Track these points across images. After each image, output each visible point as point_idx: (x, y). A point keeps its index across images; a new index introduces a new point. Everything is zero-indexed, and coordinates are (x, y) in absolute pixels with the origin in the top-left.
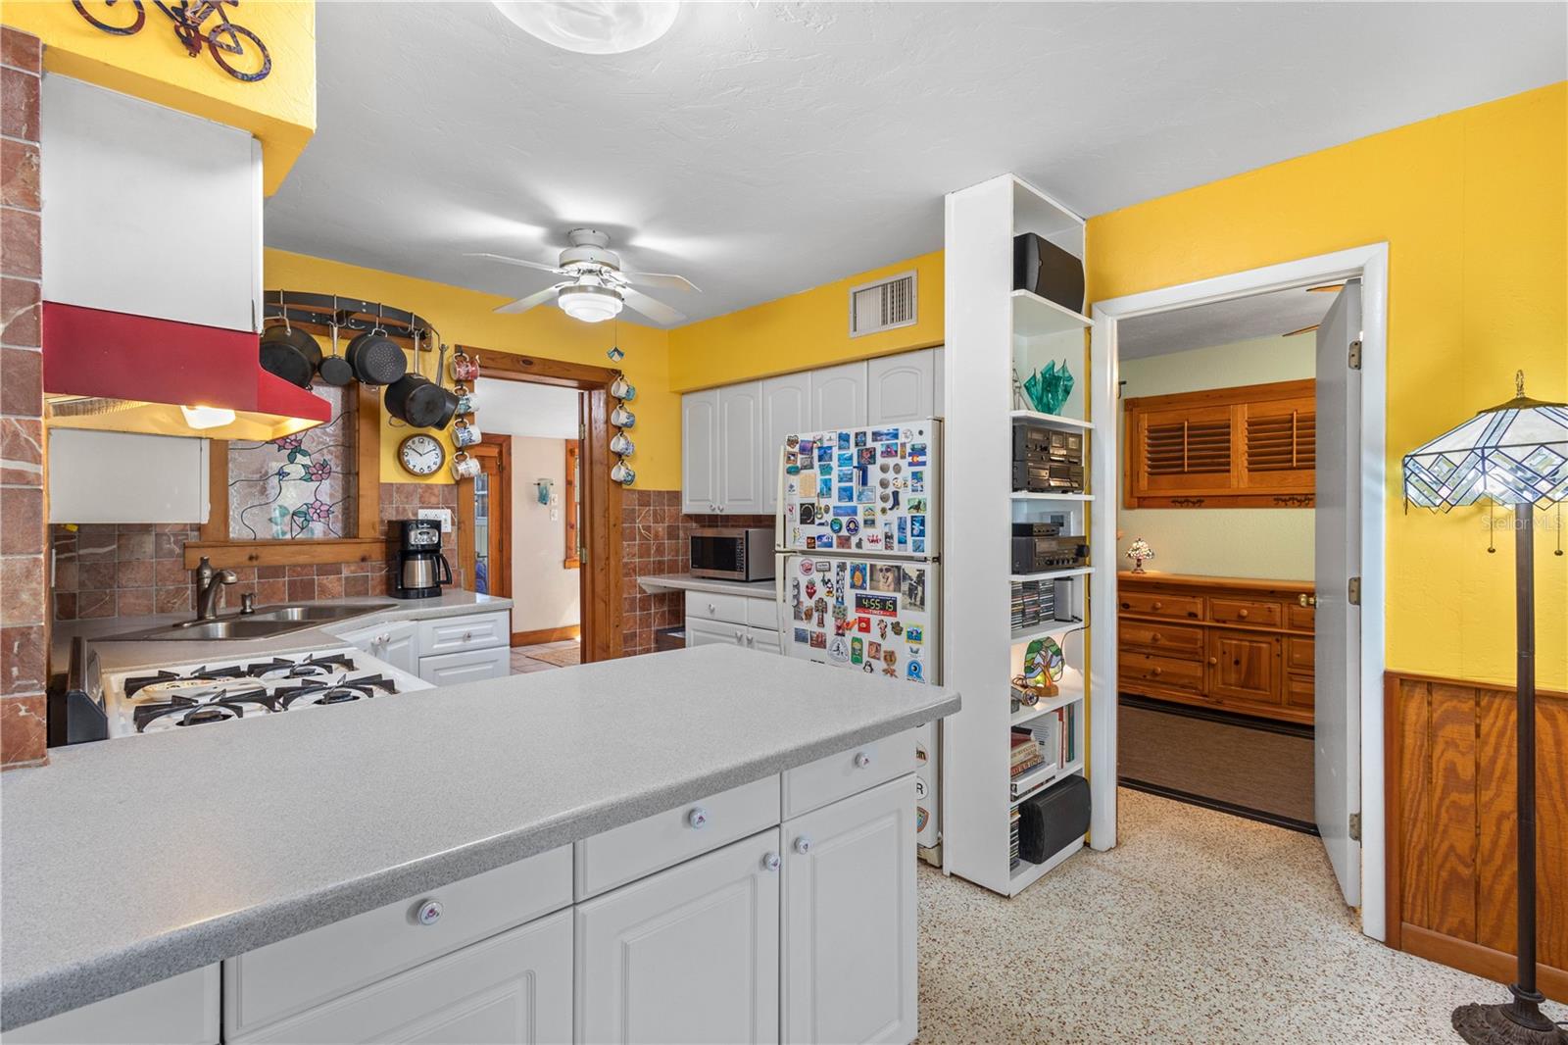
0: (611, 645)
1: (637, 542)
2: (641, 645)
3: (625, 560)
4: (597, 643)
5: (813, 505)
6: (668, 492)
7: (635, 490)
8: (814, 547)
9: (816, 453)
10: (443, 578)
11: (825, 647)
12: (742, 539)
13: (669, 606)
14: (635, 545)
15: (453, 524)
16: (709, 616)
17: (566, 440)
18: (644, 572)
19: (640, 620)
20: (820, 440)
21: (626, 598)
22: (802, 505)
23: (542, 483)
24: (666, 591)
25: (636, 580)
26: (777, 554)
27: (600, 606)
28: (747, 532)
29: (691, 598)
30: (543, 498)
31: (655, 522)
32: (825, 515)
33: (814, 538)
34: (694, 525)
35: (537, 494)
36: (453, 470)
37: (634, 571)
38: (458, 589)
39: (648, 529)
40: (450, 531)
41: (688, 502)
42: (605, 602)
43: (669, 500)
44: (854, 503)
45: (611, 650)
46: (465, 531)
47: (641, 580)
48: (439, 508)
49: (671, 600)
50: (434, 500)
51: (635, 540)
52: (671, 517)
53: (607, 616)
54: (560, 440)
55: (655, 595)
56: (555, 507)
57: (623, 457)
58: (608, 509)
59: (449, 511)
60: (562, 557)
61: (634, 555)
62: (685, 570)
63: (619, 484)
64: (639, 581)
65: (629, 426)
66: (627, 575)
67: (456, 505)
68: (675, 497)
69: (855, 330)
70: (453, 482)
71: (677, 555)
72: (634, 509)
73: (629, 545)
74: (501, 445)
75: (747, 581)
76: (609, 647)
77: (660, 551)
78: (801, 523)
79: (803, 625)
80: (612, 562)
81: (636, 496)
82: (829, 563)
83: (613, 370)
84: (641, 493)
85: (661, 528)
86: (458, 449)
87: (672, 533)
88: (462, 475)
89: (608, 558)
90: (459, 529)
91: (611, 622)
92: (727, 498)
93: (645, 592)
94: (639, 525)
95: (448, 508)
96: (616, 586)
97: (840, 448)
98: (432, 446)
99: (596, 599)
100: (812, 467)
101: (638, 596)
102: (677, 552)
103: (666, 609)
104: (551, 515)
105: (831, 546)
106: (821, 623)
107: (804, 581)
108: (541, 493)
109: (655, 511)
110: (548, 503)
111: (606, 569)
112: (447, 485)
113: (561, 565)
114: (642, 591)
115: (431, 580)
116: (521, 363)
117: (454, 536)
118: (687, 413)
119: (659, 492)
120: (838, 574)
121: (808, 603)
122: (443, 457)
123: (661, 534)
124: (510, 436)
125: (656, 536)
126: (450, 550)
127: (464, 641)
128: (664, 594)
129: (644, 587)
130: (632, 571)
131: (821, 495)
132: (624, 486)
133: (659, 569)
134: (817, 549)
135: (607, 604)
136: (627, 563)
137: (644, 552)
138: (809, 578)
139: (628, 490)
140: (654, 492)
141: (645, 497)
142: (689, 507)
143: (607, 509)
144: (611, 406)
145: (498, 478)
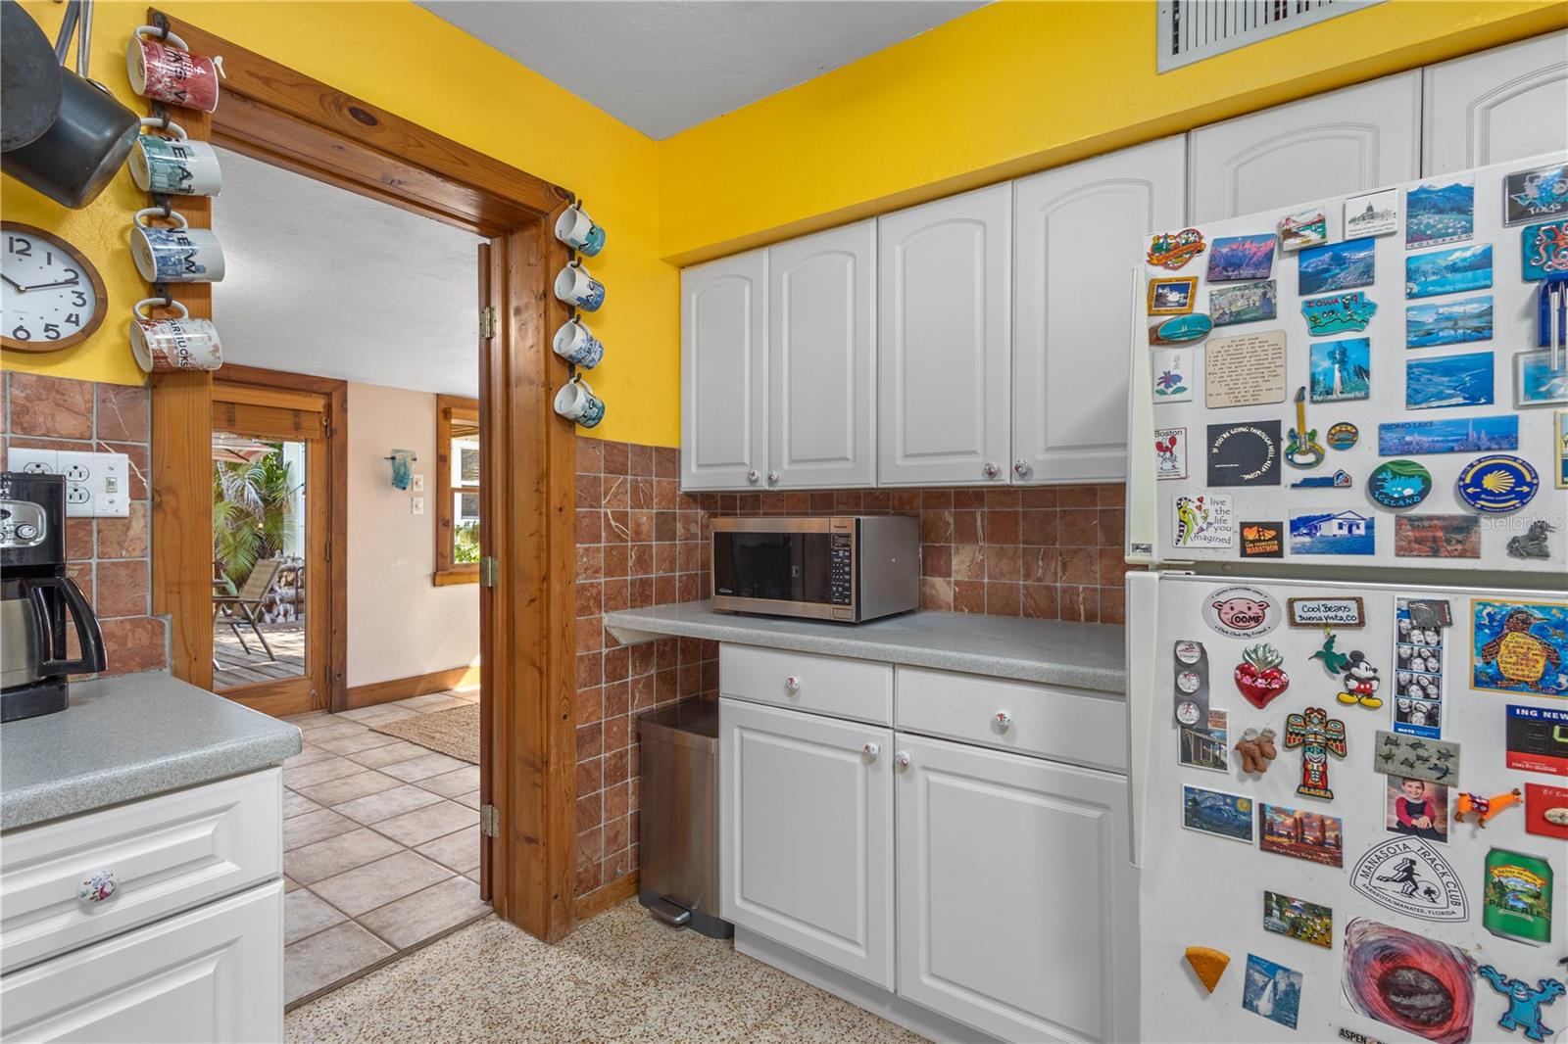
0: (553, 759)
1: (602, 545)
2: (609, 748)
3: (581, 581)
4: (519, 751)
5: (1273, 428)
6: (657, 449)
7: (599, 441)
8: (1279, 554)
9: (1286, 271)
10: (74, 654)
11: (1337, 861)
12: (848, 536)
13: (657, 669)
14: (598, 550)
15: (136, 492)
16: (786, 700)
17: (438, 395)
18: (615, 603)
19: (608, 699)
20: (1320, 223)
21: (582, 658)
22: (1214, 431)
23: (398, 456)
24: (653, 638)
25: (600, 620)
26: (1129, 574)
27: (527, 678)
28: (858, 521)
29: (730, 659)
30: (401, 480)
31: (637, 505)
32: (1330, 453)
33: (1277, 527)
34: (700, 512)
35: (390, 473)
36: (135, 342)
37: (598, 601)
38: (154, 672)
39: (622, 518)
40: (125, 511)
41: (694, 470)
42: (540, 670)
43: (659, 463)
44: (1502, 406)
45: (552, 769)
46: (176, 513)
47: (612, 620)
48: (88, 448)
49: (662, 655)
50: (67, 424)
51: (598, 539)
52: (662, 496)
53: (545, 696)
54: (429, 393)
55: (635, 648)
56: (419, 495)
57: (578, 369)
58: (547, 474)
59: (123, 460)
60: (429, 569)
61: (597, 571)
62: (687, 595)
63: (569, 423)
64: (605, 622)
65: (591, 305)
66: (584, 610)
67: (147, 445)
68: (669, 459)
69: (1176, 50)
70: (139, 381)
71: (673, 570)
72: (597, 479)
73: (587, 550)
74: (329, 395)
75: (859, 623)
76: (547, 763)
77: (643, 562)
78: (1211, 483)
79: (1226, 782)
80: (556, 587)
81: (601, 453)
82: (1359, 601)
83: (557, 189)
84: (611, 446)
85: (645, 517)
86: (157, 288)
87: (665, 526)
88: (159, 357)
89: (546, 578)
90: (156, 507)
91: (553, 710)
92: (786, 458)
93: (616, 642)
94: (606, 510)
95: (120, 449)
96: (563, 635)
97: (1414, 237)
98: (59, 270)
99: (518, 662)
100: (1268, 312)
101: (605, 651)
102: (673, 561)
103: (653, 672)
104: (413, 506)
105: (1366, 546)
106: (1315, 784)
107: (1226, 653)
108: (396, 472)
109: (635, 488)
110: (409, 488)
111: (541, 600)
112: (118, 388)
113: (428, 582)
114: (612, 641)
115: (22, 662)
116: (346, 112)
117: (140, 527)
118: (692, 301)
119: (643, 447)
120: (1403, 638)
121: (1240, 719)
122: (101, 304)
123: (645, 529)
124: (345, 383)
125: (637, 533)
126: (127, 565)
127: (86, 909)
128: (651, 644)
129: (615, 633)
130: (594, 602)
131: (1318, 390)
132: (581, 431)
133: (642, 596)
134: (1289, 558)
135: (543, 673)
136: (583, 588)
137: (615, 564)
138: (1250, 644)
139: (587, 439)
140: (633, 446)
141: (617, 456)
142: (693, 478)
143: (545, 475)
144: (553, 264)
145: (325, 446)
